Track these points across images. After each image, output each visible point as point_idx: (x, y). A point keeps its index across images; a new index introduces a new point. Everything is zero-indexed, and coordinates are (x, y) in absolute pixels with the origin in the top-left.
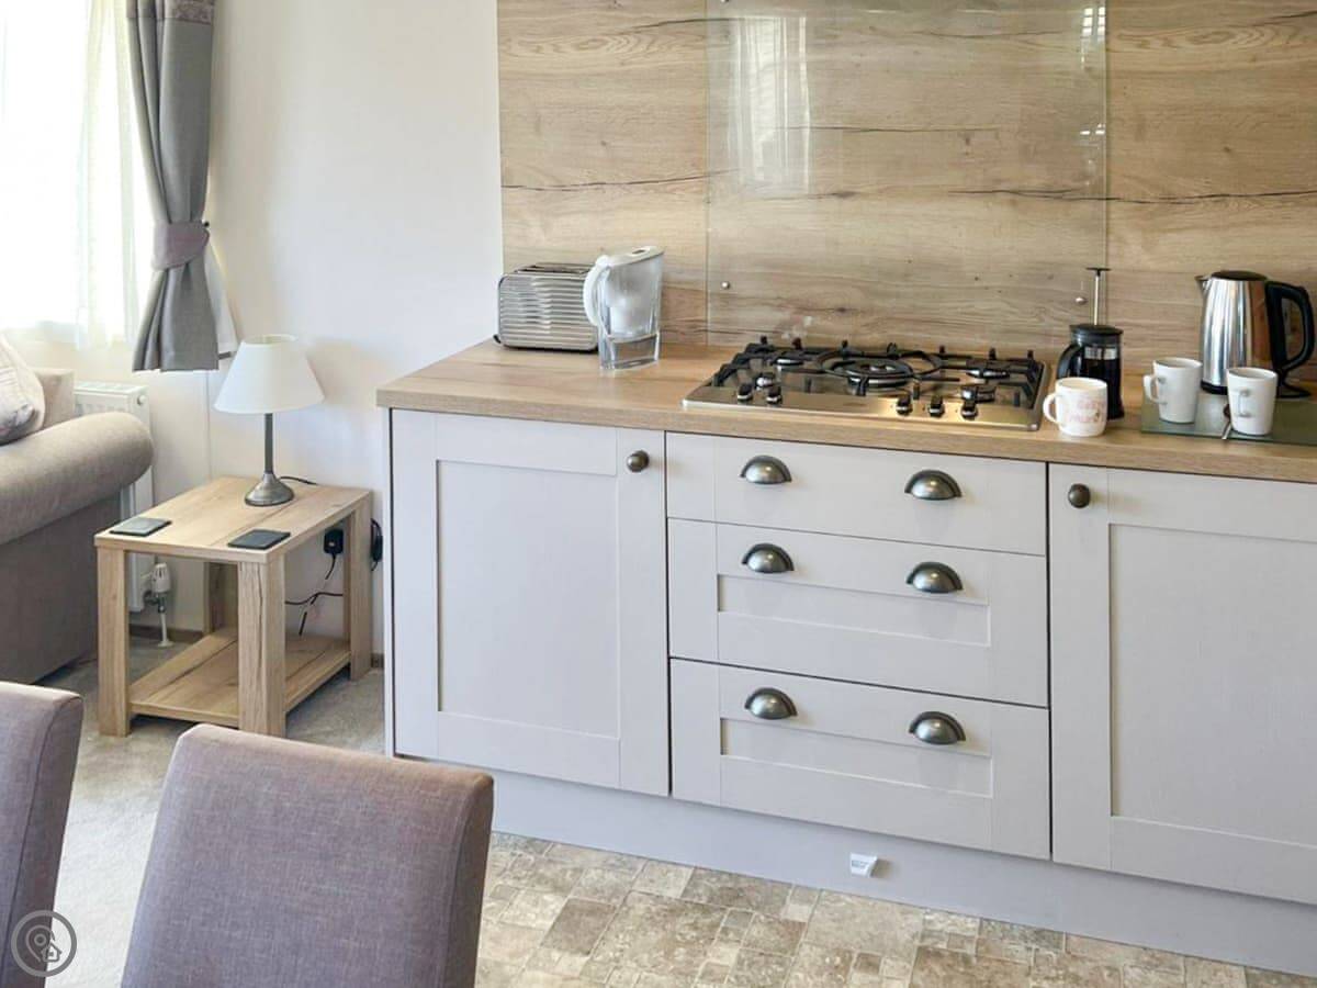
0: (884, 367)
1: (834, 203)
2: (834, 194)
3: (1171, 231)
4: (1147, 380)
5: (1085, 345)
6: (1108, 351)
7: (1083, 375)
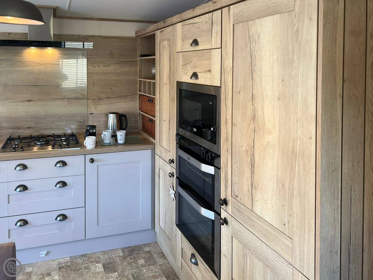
0: (43, 140)
1: (27, 103)
2: (27, 101)
3: (100, 105)
4: (102, 135)
5: (89, 129)
6: (94, 130)
7: (89, 136)
